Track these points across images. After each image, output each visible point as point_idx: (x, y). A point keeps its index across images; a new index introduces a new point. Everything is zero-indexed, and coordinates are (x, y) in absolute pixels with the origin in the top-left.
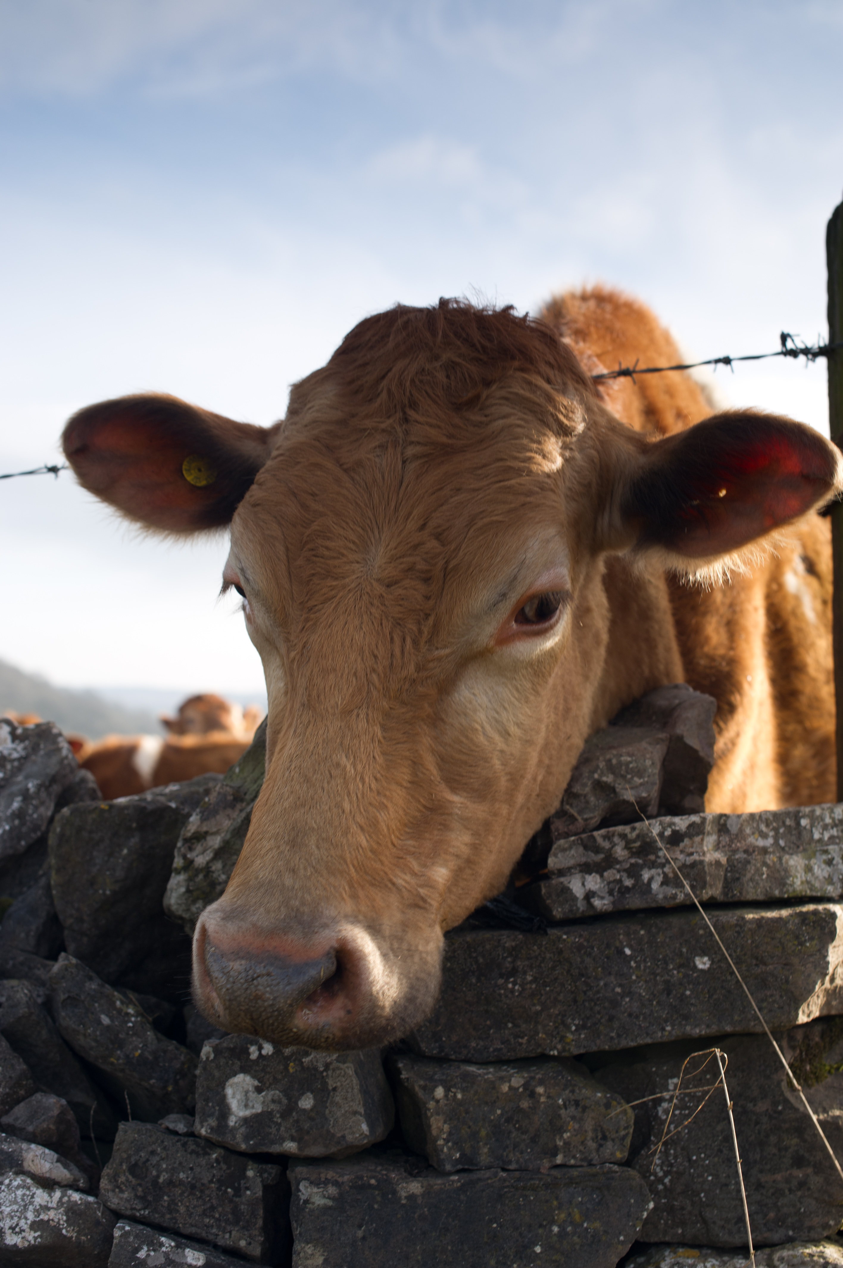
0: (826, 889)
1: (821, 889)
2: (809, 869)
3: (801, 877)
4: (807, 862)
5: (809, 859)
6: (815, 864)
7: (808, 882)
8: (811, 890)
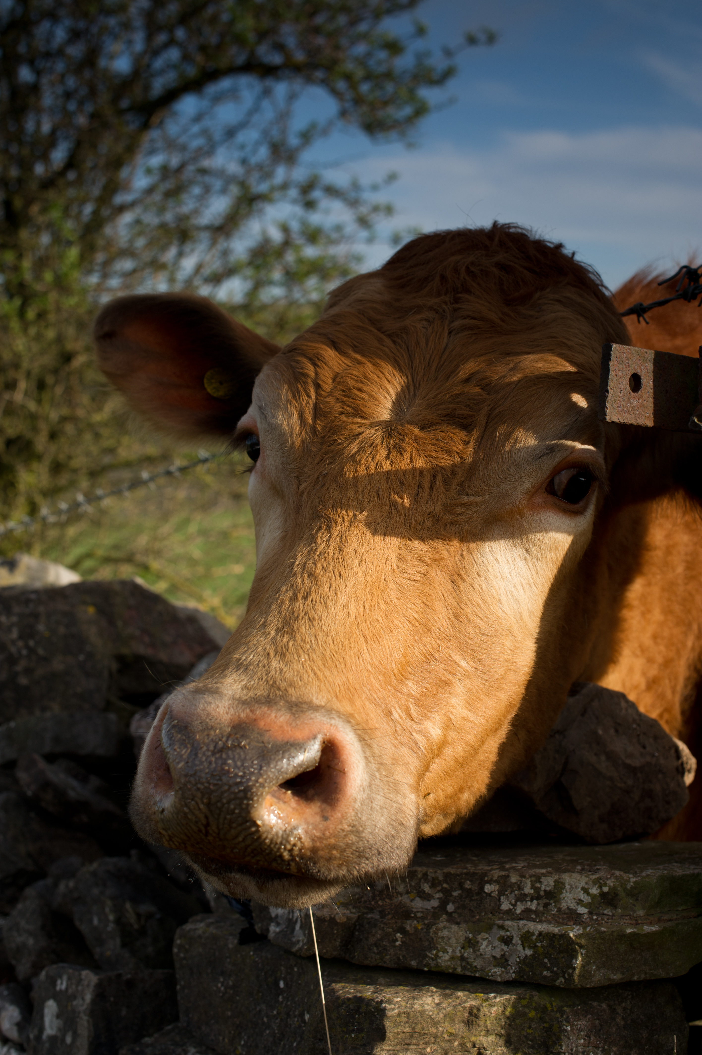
0: (491, 970)
1: (482, 970)
2: (471, 943)
3: (453, 951)
4: (471, 936)
5: (477, 932)
6: (484, 939)
7: (462, 958)
8: (464, 968)
